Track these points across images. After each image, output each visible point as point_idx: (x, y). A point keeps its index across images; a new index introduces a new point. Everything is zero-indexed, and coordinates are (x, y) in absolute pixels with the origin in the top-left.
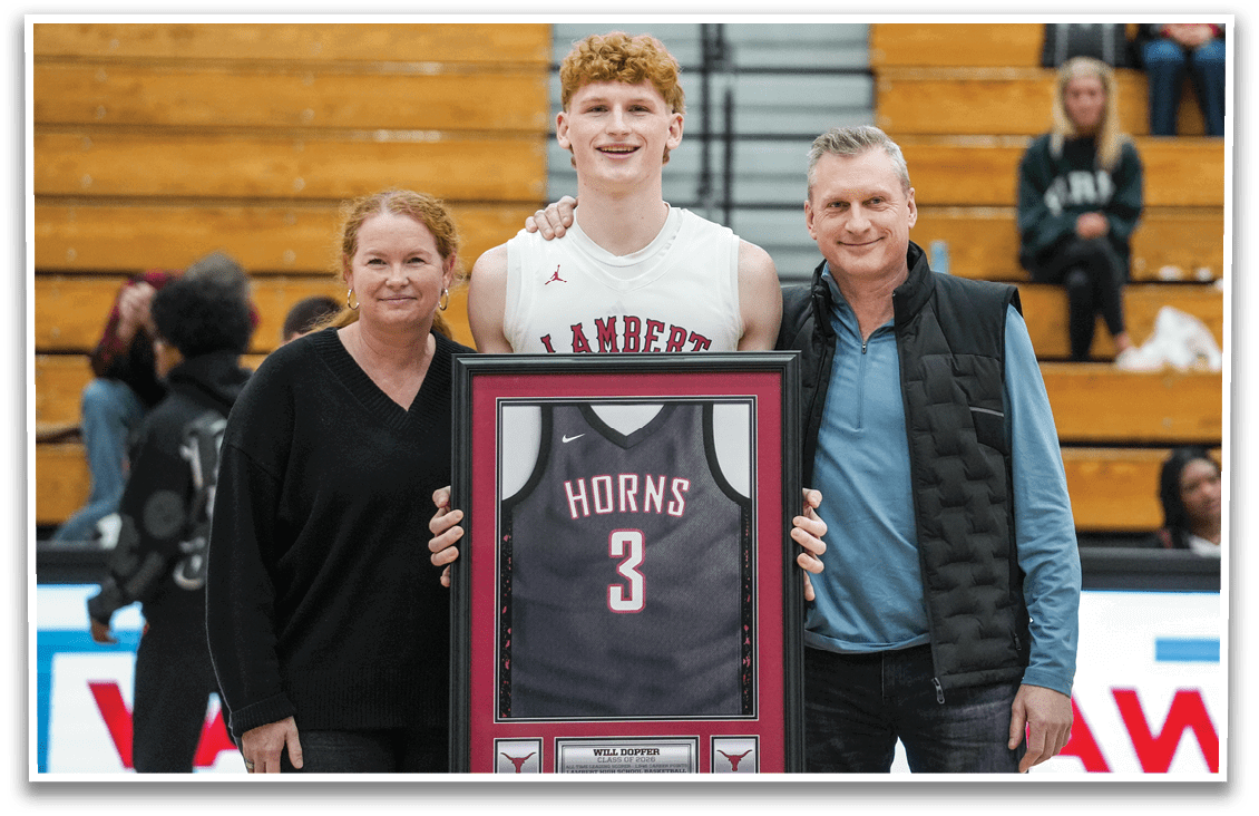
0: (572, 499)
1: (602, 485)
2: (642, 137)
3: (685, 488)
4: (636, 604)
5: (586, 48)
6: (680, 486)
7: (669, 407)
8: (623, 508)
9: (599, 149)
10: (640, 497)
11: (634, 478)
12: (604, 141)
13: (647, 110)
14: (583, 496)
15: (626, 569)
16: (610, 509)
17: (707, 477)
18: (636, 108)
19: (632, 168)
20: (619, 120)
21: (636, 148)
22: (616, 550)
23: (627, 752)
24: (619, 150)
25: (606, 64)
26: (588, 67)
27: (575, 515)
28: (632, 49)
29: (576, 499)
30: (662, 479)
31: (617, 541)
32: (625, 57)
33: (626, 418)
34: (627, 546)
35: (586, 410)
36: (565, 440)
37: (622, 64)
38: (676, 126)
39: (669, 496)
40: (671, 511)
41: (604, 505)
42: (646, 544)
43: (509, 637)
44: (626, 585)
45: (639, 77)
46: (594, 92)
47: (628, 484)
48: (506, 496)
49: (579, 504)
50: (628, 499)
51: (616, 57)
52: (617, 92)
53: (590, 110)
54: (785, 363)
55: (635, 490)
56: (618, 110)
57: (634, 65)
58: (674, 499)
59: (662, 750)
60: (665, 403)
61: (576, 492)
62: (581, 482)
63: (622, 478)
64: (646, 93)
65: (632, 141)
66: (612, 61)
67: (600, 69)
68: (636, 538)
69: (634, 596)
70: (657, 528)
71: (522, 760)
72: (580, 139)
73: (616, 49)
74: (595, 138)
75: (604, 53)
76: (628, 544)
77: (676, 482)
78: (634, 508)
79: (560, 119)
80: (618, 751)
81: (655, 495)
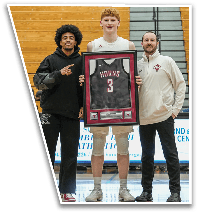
0: (101, 74)
1: (106, 72)
2: (113, 25)
3: (119, 72)
4: (112, 91)
5: (105, 11)
6: (118, 72)
7: (116, 60)
8: (109, 76)
9: (107, 27)
10: (112, 74)
11: (111, 71)
12: (108, 26)
13: (114, 20)
14: (103, 74)
15: (110, 85)
16: (107, 76)
17: (122, 70)
18: (113, 20)
19: (112, 30)
20: (110, 22)
21: (113, 27)
22: (108, 82)
23: (111, 114)
24: (110, 27)
25: (108, 13)
26: (105, 14)
27: (102, 77)
28: (112, 11)
29: (102, 74)
30: (115, 71)
31: (108, 81)
32: (111, 12)
33: (109, 62)
34: (110, 82)
35: (103, 60)
36: (100, 66)
37: (110, 13)
38: (119, 23)
39: (116, 74)
40: (117, 76)
41: (106, 75)
42: (113, 81)
43: (92, 97)
44: (110, 88)
45: (113, 15)
46: (106, 18)
47: (110, 72)
48: (91, 75)
49: (102, 75)
50: (110, 75)
51: (109, 12)
52: (109, 18)
53: (105, 21)
54: (134, 52)
55: (111, 73)
56: (110, 21)
57: (112, 13)
58: (117, 74)
59: (117, 113)
60: (115, 59)
61: (102, 73)
62: (102, 72)
63: (109, 71)
64: (114, 18)
65: (112, 26)
66: (109, 13)
67: (107, 14)
68: (111, 80)
69: (111, 89)
70: (115, 79)
71: (95, 116)
72: (104, 25)
73: (109, 11)
74: (106, 25)
75: (108, 11)
76: (110, 81)
77: (117, 72)
78: (111, 76)
79: (101, 22)
80: (110, 114)
81: (114, 73)
